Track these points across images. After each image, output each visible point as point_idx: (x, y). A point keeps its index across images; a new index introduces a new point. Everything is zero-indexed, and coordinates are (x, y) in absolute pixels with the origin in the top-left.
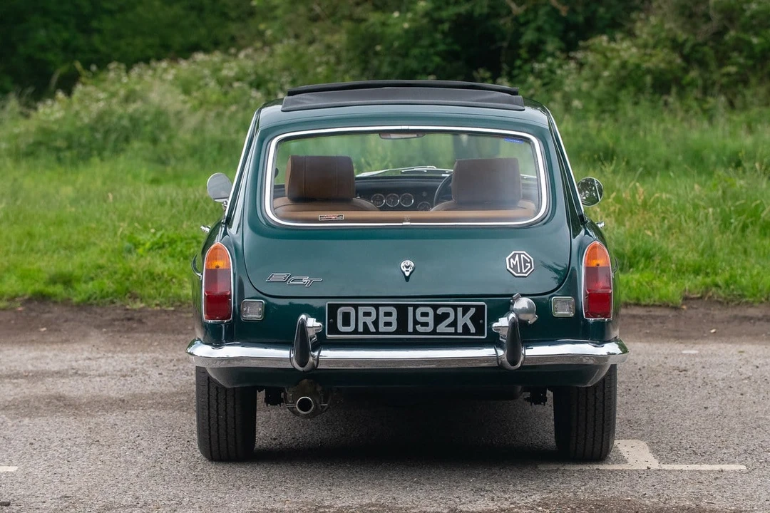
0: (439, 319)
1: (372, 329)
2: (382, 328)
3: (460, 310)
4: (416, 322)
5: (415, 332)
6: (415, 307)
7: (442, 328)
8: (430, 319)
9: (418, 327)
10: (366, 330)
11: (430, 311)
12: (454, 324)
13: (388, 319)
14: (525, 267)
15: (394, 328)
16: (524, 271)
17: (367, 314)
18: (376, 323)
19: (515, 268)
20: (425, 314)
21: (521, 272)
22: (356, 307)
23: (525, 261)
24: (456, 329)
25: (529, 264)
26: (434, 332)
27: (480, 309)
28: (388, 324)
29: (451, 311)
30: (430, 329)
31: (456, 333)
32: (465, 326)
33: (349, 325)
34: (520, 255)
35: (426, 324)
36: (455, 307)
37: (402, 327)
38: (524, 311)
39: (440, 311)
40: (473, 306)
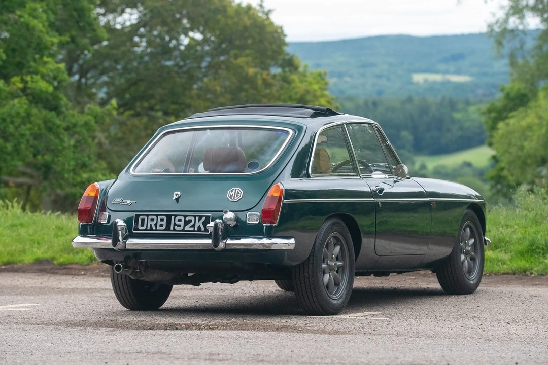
0: (186, 223)
1: (154, 228)
2: (159, 228)
3: (197, 218)
4: (175, 224)
5: (174, 230)
6: (176, 216)
7: (187, 228)
8: (182, 223)
9: (176, 227)
10: (151, 229)
11: (182, 218)
12: (194, 226)
13: (162, 223)
14: (237, 196)
15: (164, 227)
16: (235, 198)
17: (152, 220)
18: (156, 225)
19: (231, 197)
20: (180, 220)
21: (234, 199)
22: (147, 216)
23: (238, 193)
24: (194, 229)
25: (239, 195)
26: (183, 230)
27: (207, 218)
28: (161, 225)
29: (193, 218)
30: (181, 228)
31: (194, 231)
32: (199, 227)
33: (143, 226)
34: (236, 189)
35: (179, 226)
36: (195, 217)
38: (230, 220)
39: (187, 219)
40: (204, 216)
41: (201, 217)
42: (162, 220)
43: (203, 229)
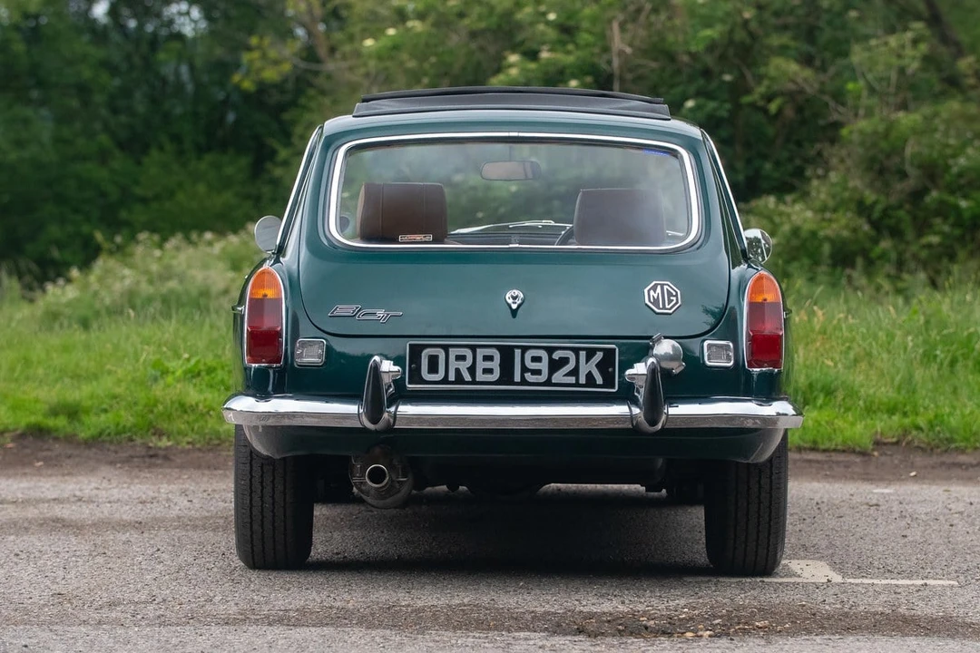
0: (555, 366)
1: (467, 377)
2: (480, 377)
3: (583, 354)
4: (524, 369)
6: (524, 349)
7: (558, 377)
8: (544, 366)
9: (528, 376)
10: (459, 379)
11: (544, 354)
12: (575, 372)
13: (488, 365)
14: (670, 301)
15: (496, 376)
16: (667, 307)
17: (461, 358)
18: (472, 370)
19: (656, 302)
20: (537, 359)
21: (664, 308)
22: (446, 348)
24: (577, 379)
25: (674, 298)
26: (548, 382)
28: (488, 371)
31: (577, 384)
32: (590, 376)
34: (662, 286)
35: (538, 372)
36: (576, 351)
37: (506, 375)
39: (556, 355)
41: (591, 353)
42: (488, 358)
43: (599, 380)
